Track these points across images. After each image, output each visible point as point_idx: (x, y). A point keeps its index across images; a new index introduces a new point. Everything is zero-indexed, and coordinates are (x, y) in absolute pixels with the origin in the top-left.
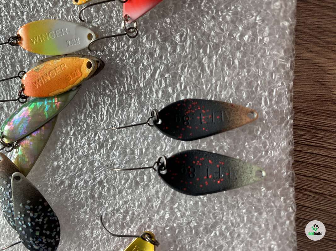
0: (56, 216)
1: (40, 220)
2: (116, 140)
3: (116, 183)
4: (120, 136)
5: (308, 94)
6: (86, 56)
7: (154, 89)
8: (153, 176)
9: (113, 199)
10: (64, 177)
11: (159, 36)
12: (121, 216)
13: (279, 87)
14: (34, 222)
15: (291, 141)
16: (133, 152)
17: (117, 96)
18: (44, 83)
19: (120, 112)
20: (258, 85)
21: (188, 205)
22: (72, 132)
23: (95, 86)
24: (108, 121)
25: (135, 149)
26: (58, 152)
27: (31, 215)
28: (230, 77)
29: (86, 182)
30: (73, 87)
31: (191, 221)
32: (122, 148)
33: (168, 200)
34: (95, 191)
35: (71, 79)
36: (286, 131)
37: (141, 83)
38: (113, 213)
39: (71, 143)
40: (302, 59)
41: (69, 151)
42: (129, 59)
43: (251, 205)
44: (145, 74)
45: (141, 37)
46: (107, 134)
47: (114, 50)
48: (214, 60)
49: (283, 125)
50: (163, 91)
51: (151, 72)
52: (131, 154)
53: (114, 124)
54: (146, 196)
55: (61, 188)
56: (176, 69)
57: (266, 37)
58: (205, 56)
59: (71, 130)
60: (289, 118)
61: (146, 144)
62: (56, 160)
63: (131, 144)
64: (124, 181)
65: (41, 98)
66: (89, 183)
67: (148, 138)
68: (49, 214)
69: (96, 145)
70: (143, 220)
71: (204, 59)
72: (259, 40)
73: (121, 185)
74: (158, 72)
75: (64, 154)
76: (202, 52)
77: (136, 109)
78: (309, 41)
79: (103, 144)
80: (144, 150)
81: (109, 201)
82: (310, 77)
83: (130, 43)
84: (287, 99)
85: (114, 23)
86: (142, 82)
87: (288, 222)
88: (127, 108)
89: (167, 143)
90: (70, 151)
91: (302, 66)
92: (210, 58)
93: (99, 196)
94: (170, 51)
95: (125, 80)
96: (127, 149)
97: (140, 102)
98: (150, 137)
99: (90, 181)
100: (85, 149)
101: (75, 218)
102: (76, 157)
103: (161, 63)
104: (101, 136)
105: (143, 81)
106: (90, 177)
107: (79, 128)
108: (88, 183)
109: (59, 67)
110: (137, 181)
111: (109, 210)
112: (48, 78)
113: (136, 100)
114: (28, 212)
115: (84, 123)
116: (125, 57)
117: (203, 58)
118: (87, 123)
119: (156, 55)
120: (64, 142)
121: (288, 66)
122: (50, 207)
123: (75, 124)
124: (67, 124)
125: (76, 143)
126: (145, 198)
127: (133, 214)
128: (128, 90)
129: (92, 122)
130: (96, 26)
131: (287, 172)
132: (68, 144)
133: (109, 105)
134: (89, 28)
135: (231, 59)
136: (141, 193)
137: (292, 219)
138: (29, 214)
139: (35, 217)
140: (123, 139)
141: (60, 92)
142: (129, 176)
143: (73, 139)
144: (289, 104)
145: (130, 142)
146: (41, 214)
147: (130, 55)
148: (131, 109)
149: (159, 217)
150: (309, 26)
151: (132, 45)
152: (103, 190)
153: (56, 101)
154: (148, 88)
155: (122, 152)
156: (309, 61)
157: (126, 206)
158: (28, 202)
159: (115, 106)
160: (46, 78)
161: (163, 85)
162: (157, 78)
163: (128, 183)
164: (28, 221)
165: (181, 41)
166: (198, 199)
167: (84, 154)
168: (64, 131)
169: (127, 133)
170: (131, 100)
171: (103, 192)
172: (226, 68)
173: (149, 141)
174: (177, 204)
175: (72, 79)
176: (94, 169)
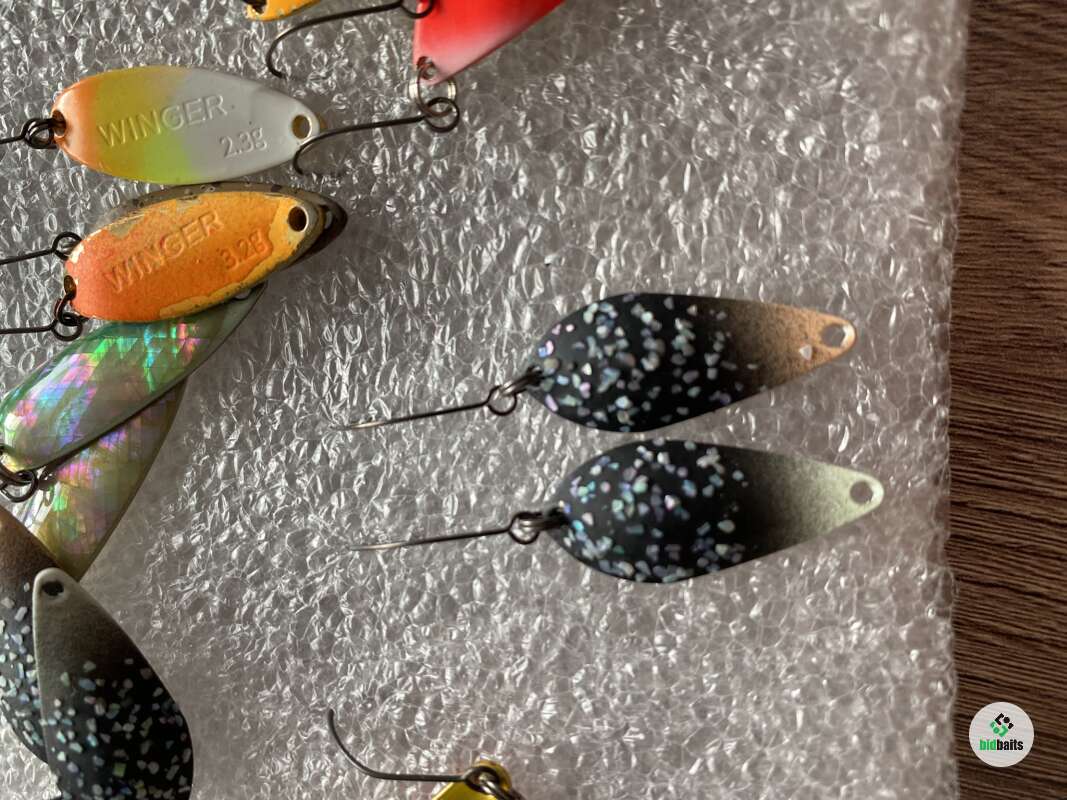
0: (179, 713)
1: (128, 728)
2: (382, 463)
3: (380, 605)
4: (394, 454)
5: (991, 325)
6: (284, 189)
7: (506, 303)
8: (501, 583)
9: (370, 657)
10: (207, 585)
11: (529, 130)
12: (397, 711)
13: (908, 301)
14: (108, 731)
15: (940, 472)
16: (435, 505)
17: (385, 323)
18: (142, 273)
19: (394, 372)
20: (842, 293)
21: (619, 676)
22: (235, 437)
23: (313, 288)
24: (355, 402)
25: (443, 493)
26: (185, 501)
27: (99, 710)
28: (755, 268)
29: (280, 601)
30: (241, 290)
31: (627, 728)
32: (400, 491)
33: (552, 659)
34: (311, 629)
35: (234, 263)
36: (926, 440)
37: (465, 280)
38: (372, 700)
39: (229, 472)
40: (973, 217)
41: (224, 499)
42: (427, 204)
43: (817, 676)
44: (481, 252)
45: (469, 131)
46: (353, 446)
47: (377, 171)
48: (705, 212)
49: (918, 423)
50: (536, 309)
51: (499, 245)
52: (430, 510)
53: (373, 412)
54: (478, 647)
55: (195, 621)
56: (581, 239)
57: (869, 143)
58: (675, 197)
59: (231, 429)
60: (935, 400)
61: (479, 478)
62: (181, 528)
63: (430, 478)
64: (407, 599)
65: (131, 325)
66: (291, 605)
67: (487, 459)
68: (156, 707)
69: (314, 479)
70: (469, 724)
71: (671, 211)
72: (847, 153)
73: (397, 609)
74: (521, 249)
75: (206, 507)
76: (667, 187)
77: (447, 364)
78: (995, 162)
79: (337, 478)
80: (473, 499)
81: (357, 663)
82: (998, 273)
83: (432, 150)
84: (932, 339)
85: (380, 85)
86: (470, 279)
87: (931, 728)
88: (418, 363)
89: (550, 475)
90: (228, 499)
91: (972, 238)
92: (691, 204)
93: (324, 648)
94: (563, 181)
95: (414, 270)
96: (416, 493)
97: (461, 344)
98: (495, 455)
99: (292, 597)
100: (278, 494)
101: (242, 718)
102: (247, 519)
103: (532, 217)
104: (331, 453)
105: (473, 274)
106: (293, 585)
107: (258, 426)
108: (288, 603)
109: (196, 222)
110: (451, 598)
111: (357, 693)
112: (156, 260)
113: (447, 337)
114: (88, 700)
115: (276, 408)
116: (413, 196)
117: (667, 207)
118: (286, 408)
119: (518, 192)
120: (206, 472)
121: (936, 238)
122: (161, 685)
123: (243, 411)
124: (217, 411)
125: (248, 473)
126: (478, 654)
127: (437, 704)
128: (422, 301)
129: (302, 406)
130: (322, 91)
131: (931, 570)
132: (220, 475)
133: (357, 352)
134: (298, 98)
135: (760, 212)
136: (462, 635)
137: (945, 717)
138: (92, 707)
139: (110, 716)
140: (403, 460)
141: (197, 306)
142: (423, 581)
143: (236, 460)
144: (936, 357)
145: (427, 473)
146: (132, 707)
147: (432, 190)
148: (431, 366)
149: (522, 714)
150: (996, 114)
151: (438, 156)
152: (338, 629)
153: (183, 335)
154: (486, 299)
155: (400, 504)
156: (995, 223)
157: (414, 680)
158: (89, 666)
159: (378, 356)
160: (150, 260)
161: (539, 289)
162: (519, 268)
163: (421, 604)
164: (87, 732)
165: (599, 150)
166: (647, 657)
167: (275, 508)
168: (208, 433)
169: (416, 444)
170: (430, 336)
171: (336, 635)
172: (741, 238)
173: (491, 470)
174: (583, 671)
175: (238, 264)
176: (308, 559)
